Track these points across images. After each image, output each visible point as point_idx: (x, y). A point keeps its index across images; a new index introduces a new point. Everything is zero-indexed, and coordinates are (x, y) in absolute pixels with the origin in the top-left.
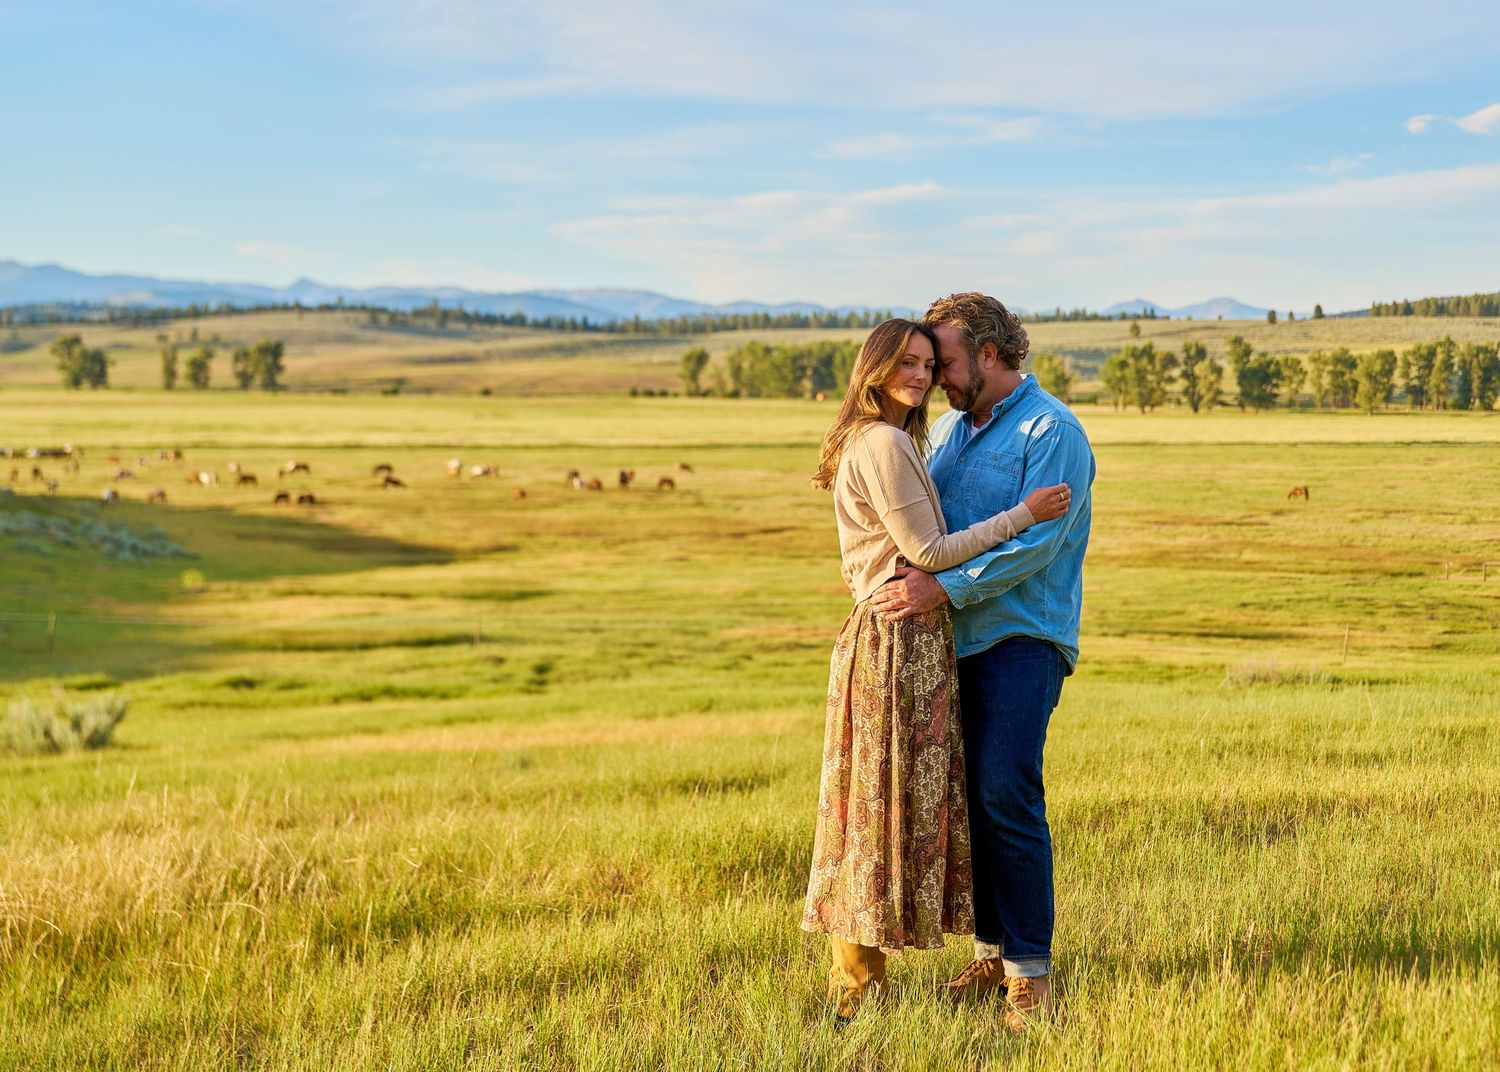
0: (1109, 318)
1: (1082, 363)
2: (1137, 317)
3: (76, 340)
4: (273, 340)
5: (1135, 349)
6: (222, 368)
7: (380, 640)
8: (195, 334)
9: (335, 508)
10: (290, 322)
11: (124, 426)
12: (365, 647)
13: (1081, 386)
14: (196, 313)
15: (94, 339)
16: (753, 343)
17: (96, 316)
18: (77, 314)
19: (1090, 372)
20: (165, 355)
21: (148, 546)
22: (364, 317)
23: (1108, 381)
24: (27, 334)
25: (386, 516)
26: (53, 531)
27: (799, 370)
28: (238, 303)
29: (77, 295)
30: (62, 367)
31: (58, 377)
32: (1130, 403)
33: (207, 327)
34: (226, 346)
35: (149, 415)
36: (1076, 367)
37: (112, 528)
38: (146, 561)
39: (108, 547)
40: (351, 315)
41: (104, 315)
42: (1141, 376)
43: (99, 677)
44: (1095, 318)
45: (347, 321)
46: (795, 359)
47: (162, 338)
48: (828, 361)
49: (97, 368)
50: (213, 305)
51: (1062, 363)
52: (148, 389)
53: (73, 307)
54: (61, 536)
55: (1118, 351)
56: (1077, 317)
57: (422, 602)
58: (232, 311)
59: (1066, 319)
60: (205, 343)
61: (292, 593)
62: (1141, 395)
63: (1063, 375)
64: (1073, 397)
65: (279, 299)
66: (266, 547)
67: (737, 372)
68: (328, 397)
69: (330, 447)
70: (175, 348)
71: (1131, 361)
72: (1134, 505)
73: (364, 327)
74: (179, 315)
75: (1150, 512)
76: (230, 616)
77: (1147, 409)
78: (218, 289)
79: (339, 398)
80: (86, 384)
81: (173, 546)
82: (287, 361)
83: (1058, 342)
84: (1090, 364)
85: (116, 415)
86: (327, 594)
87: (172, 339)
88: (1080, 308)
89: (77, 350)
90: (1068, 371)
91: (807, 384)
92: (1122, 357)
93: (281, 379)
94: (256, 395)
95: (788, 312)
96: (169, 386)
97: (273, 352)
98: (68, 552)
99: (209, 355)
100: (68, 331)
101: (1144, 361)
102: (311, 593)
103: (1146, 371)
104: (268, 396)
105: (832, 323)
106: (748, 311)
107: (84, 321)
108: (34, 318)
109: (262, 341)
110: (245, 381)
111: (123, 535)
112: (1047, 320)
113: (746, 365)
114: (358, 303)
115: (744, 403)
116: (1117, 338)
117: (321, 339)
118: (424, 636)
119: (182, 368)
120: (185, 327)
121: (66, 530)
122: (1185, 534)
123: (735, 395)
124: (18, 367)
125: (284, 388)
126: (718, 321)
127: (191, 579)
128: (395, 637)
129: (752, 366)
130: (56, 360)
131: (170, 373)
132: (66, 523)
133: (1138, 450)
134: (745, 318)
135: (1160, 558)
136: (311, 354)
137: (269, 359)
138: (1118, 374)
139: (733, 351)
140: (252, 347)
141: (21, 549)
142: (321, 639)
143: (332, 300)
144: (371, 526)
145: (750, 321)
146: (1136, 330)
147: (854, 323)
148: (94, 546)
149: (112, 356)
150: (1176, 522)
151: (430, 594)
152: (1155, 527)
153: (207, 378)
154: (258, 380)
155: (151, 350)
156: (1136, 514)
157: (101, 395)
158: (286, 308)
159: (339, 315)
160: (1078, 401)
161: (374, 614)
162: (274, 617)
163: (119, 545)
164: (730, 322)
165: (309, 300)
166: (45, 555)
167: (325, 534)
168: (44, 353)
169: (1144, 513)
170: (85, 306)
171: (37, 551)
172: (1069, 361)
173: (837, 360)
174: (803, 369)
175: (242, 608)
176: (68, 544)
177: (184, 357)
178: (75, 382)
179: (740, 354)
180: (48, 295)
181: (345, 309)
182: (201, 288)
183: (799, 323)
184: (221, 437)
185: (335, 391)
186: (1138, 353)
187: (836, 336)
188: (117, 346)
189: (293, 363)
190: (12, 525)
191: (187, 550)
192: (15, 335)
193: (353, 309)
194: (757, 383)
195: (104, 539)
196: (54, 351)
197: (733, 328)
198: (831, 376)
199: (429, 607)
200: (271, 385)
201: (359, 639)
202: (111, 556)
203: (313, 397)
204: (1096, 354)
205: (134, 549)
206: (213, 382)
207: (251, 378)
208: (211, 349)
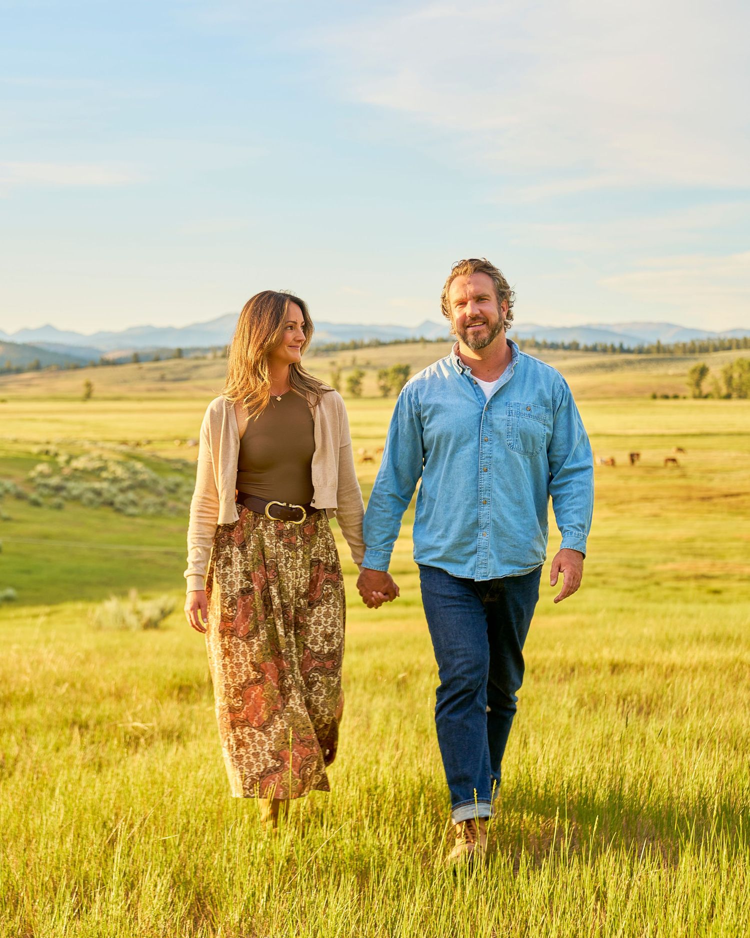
4: (404, 364)
6: (370, 383)
8: (354, 361)
10: (418, 351)
14: (356, 346)
20: (333, 375)
28: (383, 339)
33: (361, 355)
34: (375, 368)
47: (333, 363)
50: (367, 341)
58: (379, 344)
60: (360, 366)
65: (410, 335)
70: (340, 370)
74: (345, 348)
78: (370, 329)
87: (339, 363)
97: (404, 370)
99: (361, 375)
109: (396, 364)
110: (385, 392)
119: (344, 382)
120: (348, 355)
137: (401, 376)
140: (390, 369)
143: (446, 335)
153: (361, 390)
154: (394, 392)
155: (326, 372)
158: (415, 342)
165: (430, 336)
177: (345, 376)
182: (359, 329)
184: (365, 431)
206: (365, 393)
207: (389, 390)
208: (363, 370)
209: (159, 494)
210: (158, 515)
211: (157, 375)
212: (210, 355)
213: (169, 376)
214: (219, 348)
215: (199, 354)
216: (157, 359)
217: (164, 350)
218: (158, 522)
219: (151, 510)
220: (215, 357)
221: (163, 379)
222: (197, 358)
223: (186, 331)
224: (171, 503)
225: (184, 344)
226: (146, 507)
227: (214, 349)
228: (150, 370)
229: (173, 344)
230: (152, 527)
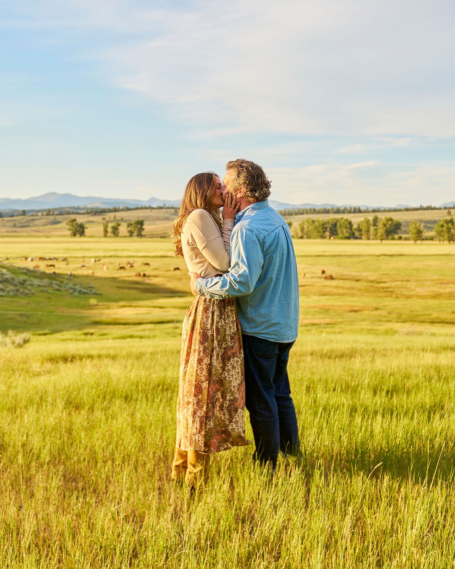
0: (440, 209)
1: (429, 225)
2: (451, 208)
3: (75, 220)
4: (140, 219)
5: (446, 220)
6: (123, 229)
7: (145, 321)
8: (115, 217)
9: (151, 278)
10: (148, 213)
11: (89, 250)
12: (140, 324)
13: (426, 234)
14: (116, 210)
15: (81, 219)
16: (308, 219)
17: (82, 212)
18: (76, 211)
19: (431, 229)
20: (104, 225)
21: (85, 291)
22: (173, 211)
23: (437, 232)
24: (59, 218)
25: (169, 281)
26: (54, 285)
27: (325, 229)
28: (130, 207)
29: (76, 204)
30: (70, 229)
31: (69, 233)
32: (445, 240)
33: (119, 215)
34: (125, 221)
35: (97, 246)
36: (425, 227)
37: (75, 285)
38: (83, 296)
39: (71, 291)
40: (168, 210)
41: (84, 211)
42: (449, 230)
43: (46, 331)
44: (435, 209)
45: (167, 212)
46: (323, 225)
47: (104, 219)
48: (335, 225)
49: (81, 229)
50: (121, 207)
51: (420, 225)
52: (99, 237)
53: (75, 208)
54: (57, 287)
55: (440, 221)
56: (429, 208)
57: (166, 310)
58: (128, 209)
59: (424, 209)
60: (119, 220)
61: (124, 306)
62: (449, 237)
63: (420, 230)
64: (424, 238)
65: (144, 205)
66: (126, 291)
67: (302, 229)
68: (159, 239)
69: (156, 257)
70: (108, 222)
71: (445, 225)
72: (435, 277)
73: (172, 214)
74: (110, 211)
75: (439, 280)
76: (101, 314)
77: (451, 242)
78: (123, 202)
79: (163, 239)
80: (78, 235)
81: (94, 291)
82: (144, 227)
83: (420, 217)
84: (432, 226)
85: (86, 246)
86: (135, 307)
87: (107, 219)
88: (429, 205)
89: (75, 223)
90: (422, 229)
91: (327, 234)
92: (442, 223)
93: (143, 233)
94: (135, 239)
95: (322, 208)
96: (105, 236)
97: (141, 223)
98: (58, 292)
99: (119, 225)
100: (73, 217)
101: (450, 225)
102: (130, 306)
103: (451, 228)
104: (139, 239)
105: (338, 211)
106: (308, 207)
107: (78, 213)
108: (62, 212)
109: (136, 219)
110: (131, 234)
111: (78, 287)
112: (417, 209)
113: (305, 227)
114: (171, 206)
115: (305, 240)
116: (442, 216)
117: (158, 219)
118: (160, 320)
119: (110, 230)
120: (112, 215)
121: (59, 286)
122: (450, 288)
123: (302, 238)
124: (56, 229)
125: (144, 236)
126: (297, 211)
127: (93, 301)
128: (150, 320)
129: (308, 227)
130: (68, 227)
131: (106, 231)
132: (58, 283)
133: (443, 257)
134: (307, 210)
135: (437, 296)
136: (154, 224)
137: (139, 226)
138: (441, 229)
139: (301, 222)
140: (133, 222)
141: (42, 291)
142: (126, 321)
143: (162, 205)
144: (163, 285)
145: (309, 211)
146: (449, 213)
147: (346, 211)
148: (67, 290)
149: (86, 225)
150: (448, 283)
151: (170, 307)
152: (439, 285)
153: (118, 232)
154: (135, 234)
155: (100, 223)
156: (434, 280)
157: (83, 239)
158: (146, 208)
159: (164, 210)
160: (426, 239)
161: (148, 313)
162: (115, 314)
163: (75, 290)
164: (301, 212)
165: (154, 205)
166: (50, 293)
167: (147, 287)
168: (64, 225)
169: (437, 280)
170: (78, 208)
171: (47, 292)
172: (422, 224)
173: (338, 225)
174: (326, 228)
175: (106, 311)
176: (58, 290)
177: (110, 225)
178: (74, 235)
179: (303, 223)
180: (66, 204)
181: (166, 208)
182: (118, 201)
183: (326, 212)
184: (119, 253)
185: (162, 237)
186: (448, 221)
187: (338, 216)
188: (89, 222)
189: (147, 227)
190: (40, 284)
191: (98, 292)
192: (55, 218)
193: (169, 208)
194: (309, 233)
195: (71, 288)
196: (67, 224)
197: (303, 214)
198: (336, 230)
199: (168, 311)
200: (140, 235)
201: (139, 321)
202: (72, 294)
203: (154, 239)
204: (435, 222)
205: (80, 291)
206: (120, 234)
207: (133, 233)
208: (120, 222)
209: (15, 285)
210: (15, 296)
211: (12, 224)
212: (40, 214)
213: (18, 225)
214: (45, 210)
215: (34, 213)
216: (12, 216)
217: (15, 211)
218: (15, 300)
219: (11, 293)
220: (42, 215)
221: (15, 226)
222: (33, 215)
223: (27, 201)
224: (21, 290)
225: (26, 208)
226: (9, 292)
227: (42, 211)
228: (8, 221)
229: (21, 208)
230: (12, 301)
